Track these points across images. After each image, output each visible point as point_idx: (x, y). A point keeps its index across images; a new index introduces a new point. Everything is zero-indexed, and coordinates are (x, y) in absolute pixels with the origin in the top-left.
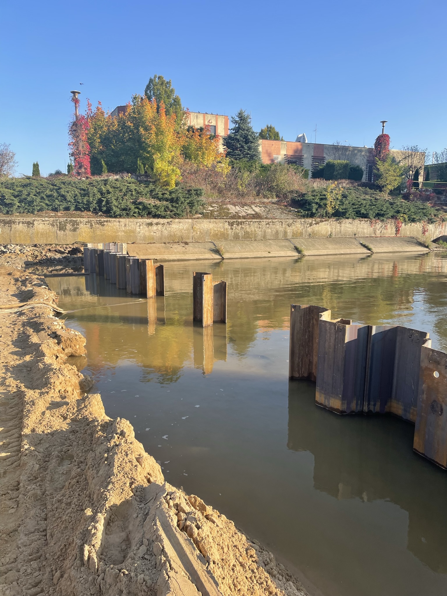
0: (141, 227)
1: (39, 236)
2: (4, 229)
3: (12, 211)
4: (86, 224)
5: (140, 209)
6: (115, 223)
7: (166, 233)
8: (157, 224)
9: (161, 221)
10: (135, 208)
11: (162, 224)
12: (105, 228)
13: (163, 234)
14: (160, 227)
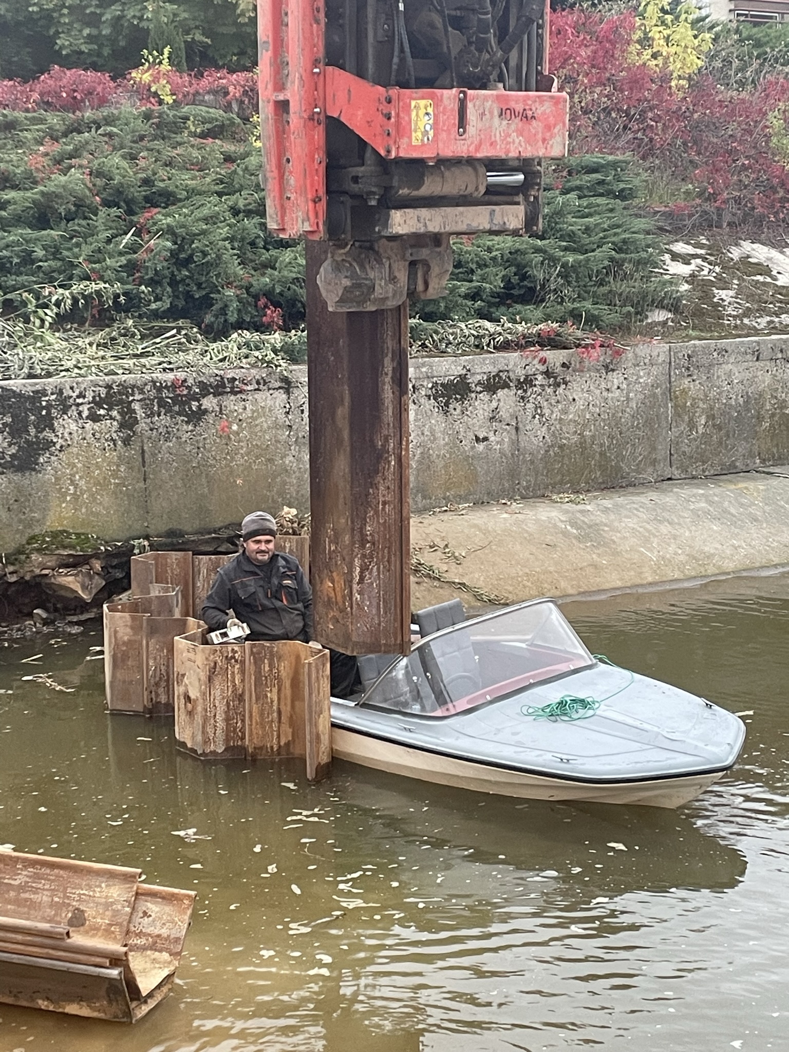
4: (94, 418)
7: (537, 436)
8: (493, 385)
12: (209, 430)
13: (523, 443)
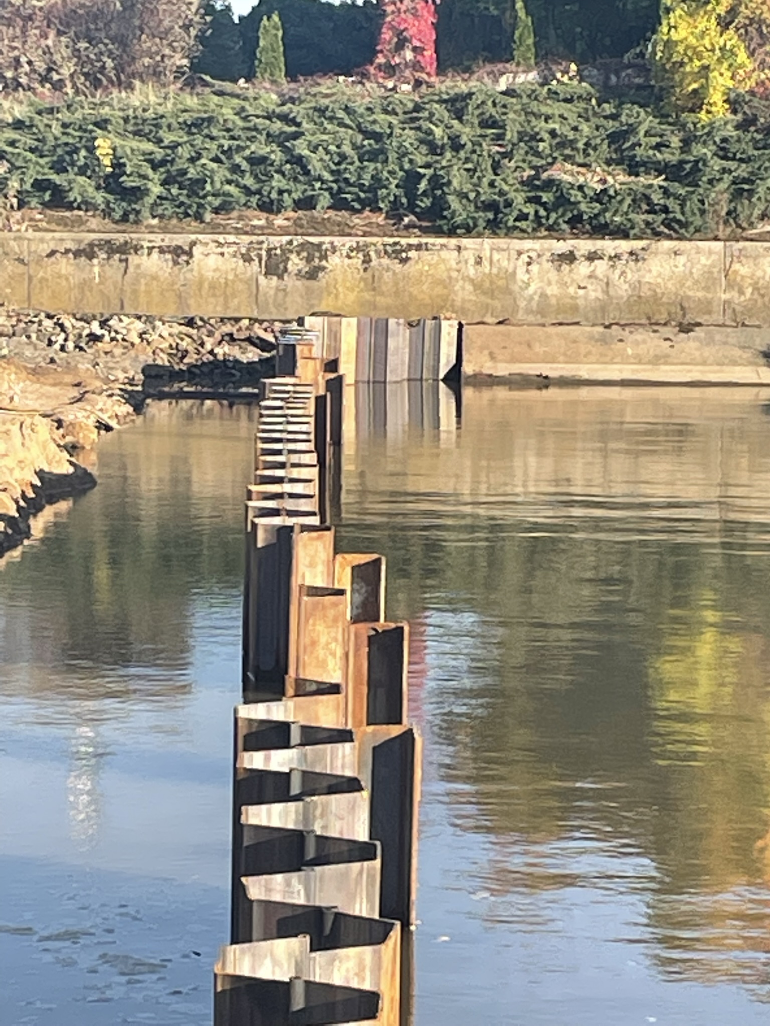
0: (534, 268)
1: (204, 292)
2: (107, 267)
3: (138, 212)
4: (349, 257)
5: (544, 205)
6: (444, 254)
7: (622, 289)
8: (592, 257)
9: (609, 246)
10: (529, 200)
11: (611, 258)
13: (612, 292)
14: (601, 266)
